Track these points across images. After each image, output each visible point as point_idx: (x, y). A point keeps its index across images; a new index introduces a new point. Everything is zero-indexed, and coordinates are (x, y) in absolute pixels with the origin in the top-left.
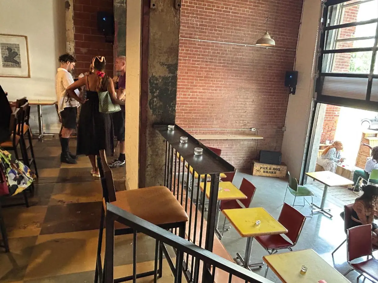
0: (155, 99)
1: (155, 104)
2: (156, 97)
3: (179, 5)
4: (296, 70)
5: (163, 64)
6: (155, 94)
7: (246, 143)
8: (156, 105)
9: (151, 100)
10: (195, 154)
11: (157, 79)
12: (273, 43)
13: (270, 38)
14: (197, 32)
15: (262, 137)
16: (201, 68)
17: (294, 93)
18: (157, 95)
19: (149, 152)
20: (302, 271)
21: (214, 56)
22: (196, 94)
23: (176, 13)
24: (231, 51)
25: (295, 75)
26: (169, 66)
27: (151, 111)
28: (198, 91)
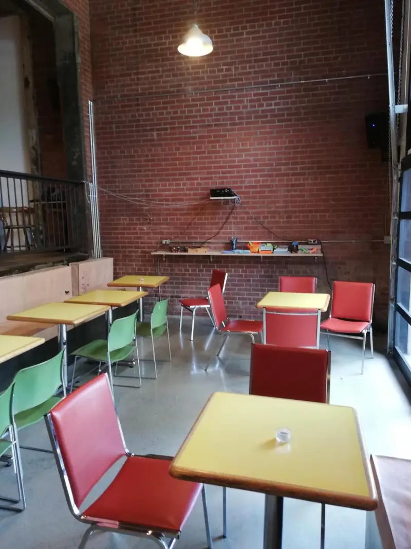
16: (200, 137)
21: (222, 115)
22: (196, 182)
28: (199, 176)
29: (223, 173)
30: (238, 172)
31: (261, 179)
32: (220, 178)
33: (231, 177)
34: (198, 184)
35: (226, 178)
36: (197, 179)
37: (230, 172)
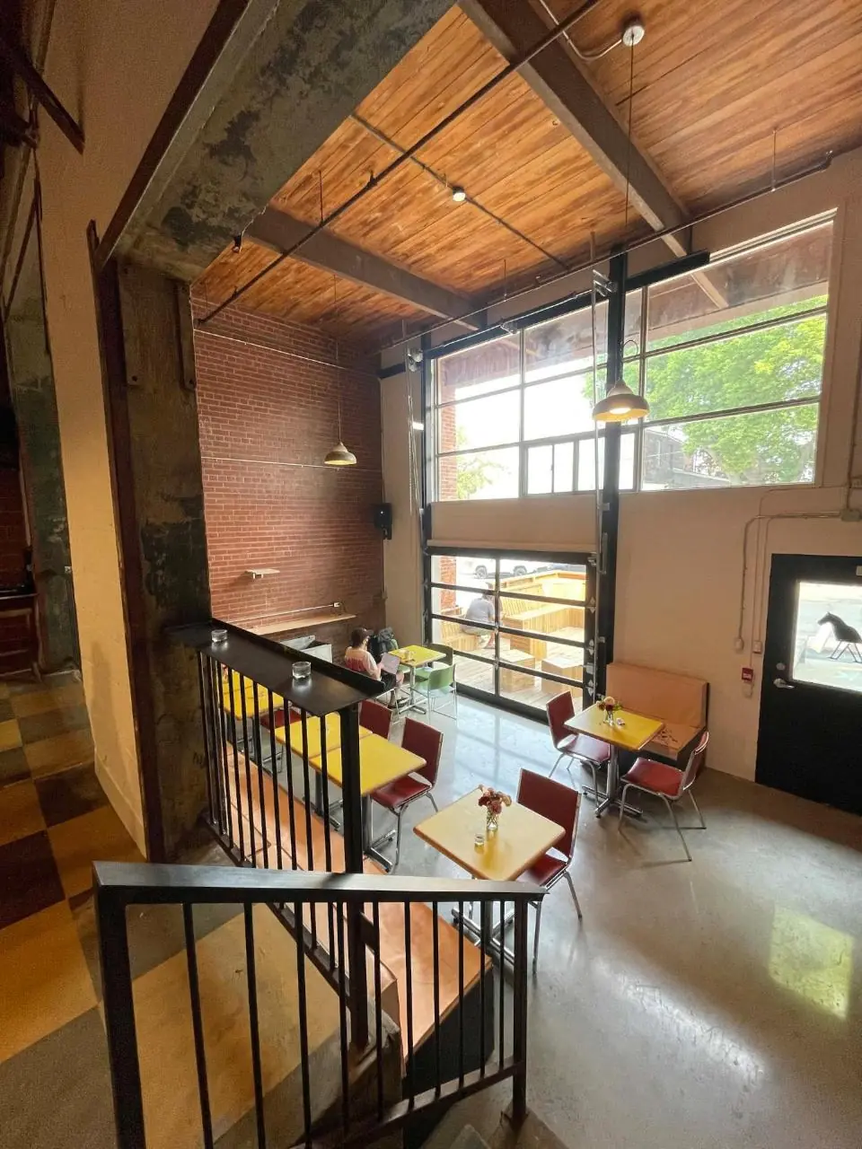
0: (160, 572)
1: (160, 581)
2: (162, 568)
3: (193, 382)
4: (387, 502)
5: (168, 499)
6: (159, 562)
7: (328, 629)
8: (164, 585)
9: (149, 575)
10: (294, 677)
11: (158, 530)
12: (352, 460)
13: (346, 451)
14: (210, 444)
15: (353, 614)
17: (390, 537)
18: (163, 563)
19: (159, 689)
20: (476, 846)
21: (249, 486)
23: (187, 396)
24: (278, 476)
25: (388, 508)
26: (183, 501)
27: (153, 598)
28: (227, 549)
29: (253, 545)
30: (269, 544)
31: (290, 551)
32: (250, 551)
33: (262, 550)
34: (226, 558)
35: (257, 550)
36: (224, 552)
37: (261, 545)
